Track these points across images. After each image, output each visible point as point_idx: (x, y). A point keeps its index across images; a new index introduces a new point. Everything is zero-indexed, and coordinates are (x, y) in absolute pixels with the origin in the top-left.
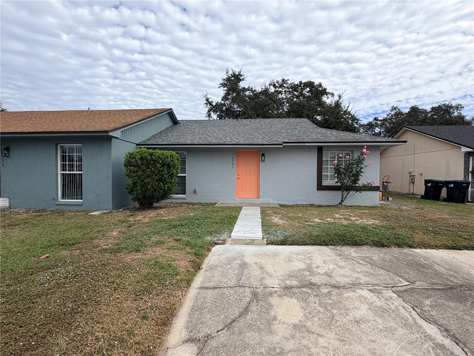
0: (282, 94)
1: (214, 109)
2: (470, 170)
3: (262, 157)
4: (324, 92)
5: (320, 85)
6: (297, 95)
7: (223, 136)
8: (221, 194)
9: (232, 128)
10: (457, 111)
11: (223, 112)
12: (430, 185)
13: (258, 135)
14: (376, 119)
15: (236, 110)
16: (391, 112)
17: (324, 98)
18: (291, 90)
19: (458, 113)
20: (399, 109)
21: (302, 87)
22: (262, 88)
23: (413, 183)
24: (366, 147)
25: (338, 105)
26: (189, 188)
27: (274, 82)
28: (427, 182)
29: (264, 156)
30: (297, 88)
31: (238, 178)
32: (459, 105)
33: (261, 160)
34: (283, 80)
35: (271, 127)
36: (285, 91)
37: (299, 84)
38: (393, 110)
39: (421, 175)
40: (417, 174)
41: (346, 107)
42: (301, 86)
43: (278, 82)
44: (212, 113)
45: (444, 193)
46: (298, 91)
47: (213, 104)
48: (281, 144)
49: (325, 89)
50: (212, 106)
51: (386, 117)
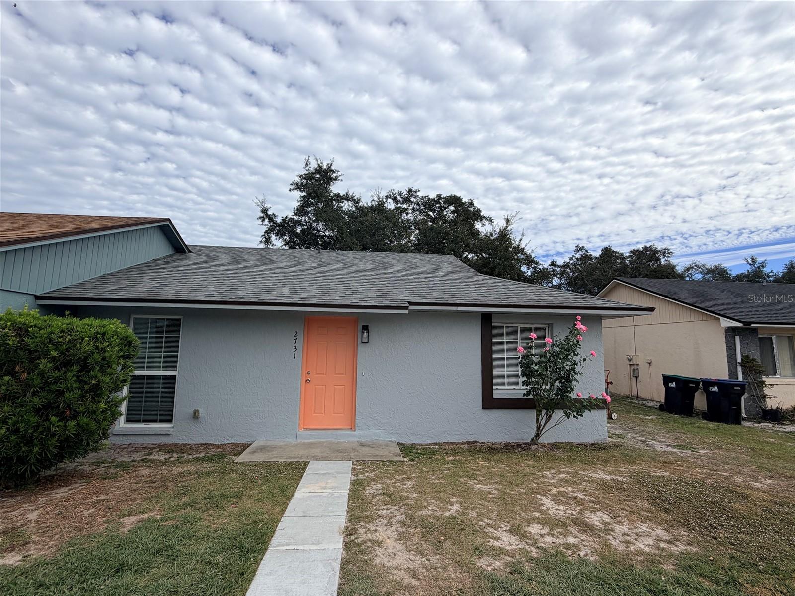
0: (407, 214)
1: (278, 228)
2: (739, 360)
3: (363, 333)
4: (477, 215)
5: (471, 204)
6: (434, 217)
7: (274, 284)
8: (264, 421)
9: (303, 266)
10: (664, 258)
11: (297, 235)
12: (673, 385)
13: (355, 284)
14: (553, 264)
15: (323, 234)
16: (576, 254)
17: (478, 226)
18: (422, 207)
19: (666, 260)
20: (586, 251)
21: (442, 205)
22: (373, 200)
23: (637, 378)
24: (579, 318)
25: (504, 236)
26: (182, 405)
27: (394, 193)
28: (667, 380)
29: (368, 332)
30: (433, 205)
31: (307, 381)
32: (665, 249)
33: (360, 341)
34: (410, 191)
35: (386, 269)
36: (413, 209)
37: (436, 199)
38: (578, 251)
39: (649, 363)
40: (641, 360)
41: (517, 240)
42: (439, 202)
43: (400, 194)
44: (273, 237)
45: (700, 401)
46: (435, 210)
47: (276, 219)
48: (406, 308)
49: (479, 211)
50: (275, 223)
51: (568, 261)
